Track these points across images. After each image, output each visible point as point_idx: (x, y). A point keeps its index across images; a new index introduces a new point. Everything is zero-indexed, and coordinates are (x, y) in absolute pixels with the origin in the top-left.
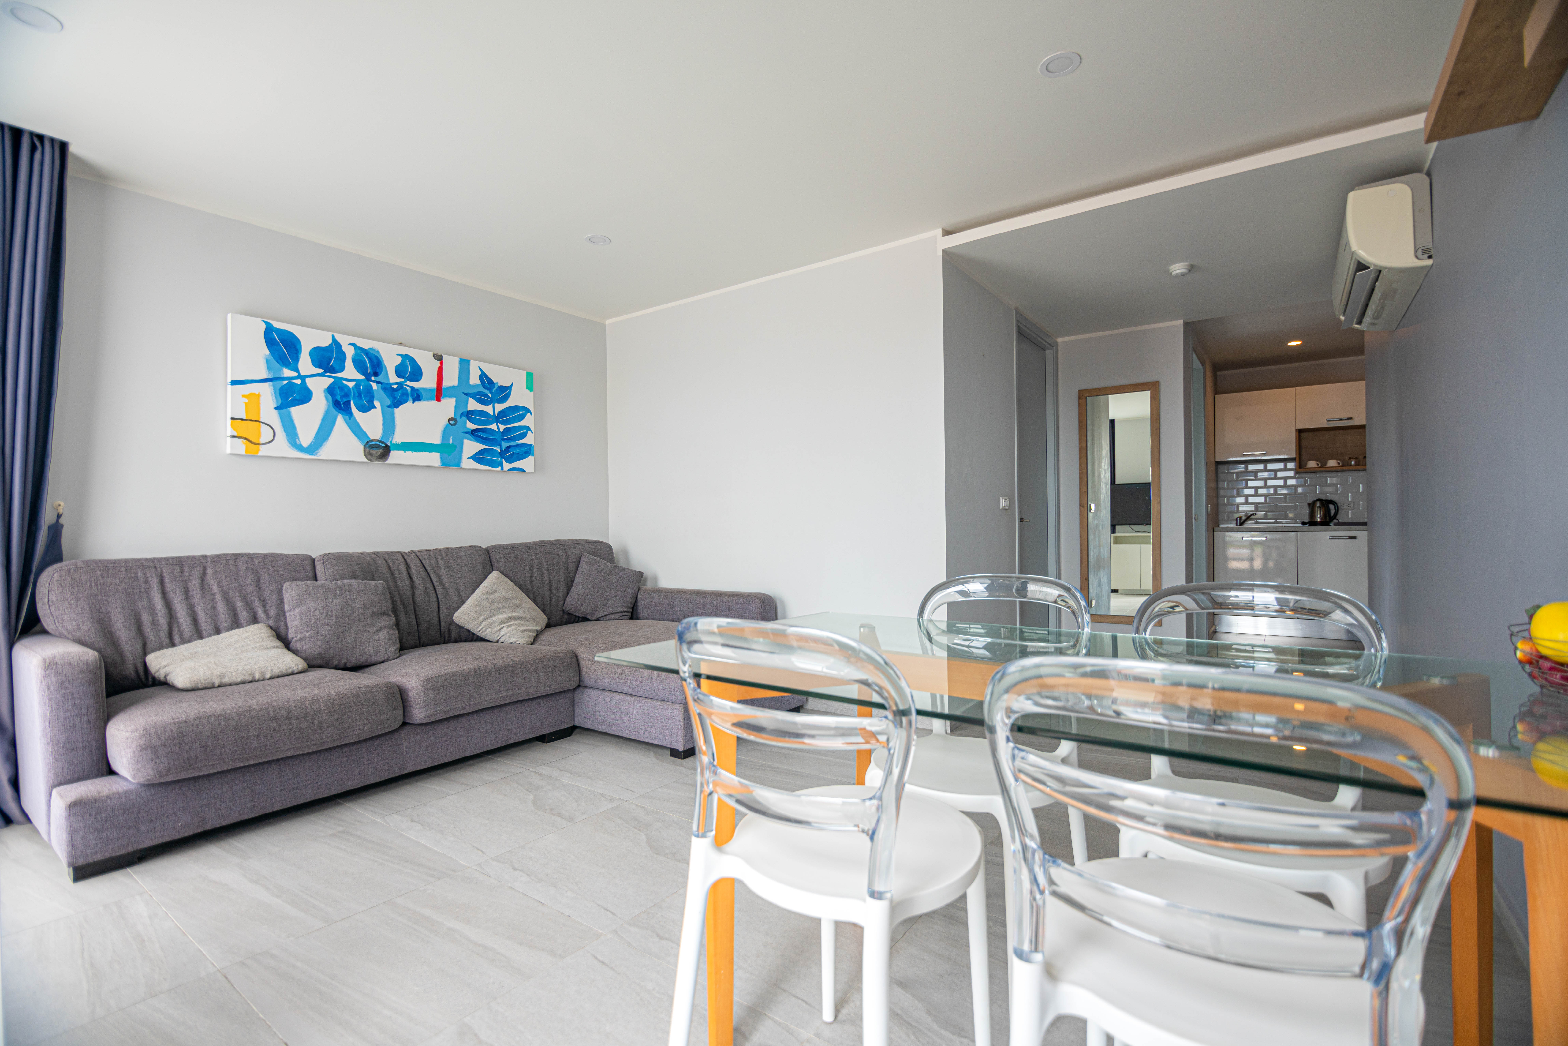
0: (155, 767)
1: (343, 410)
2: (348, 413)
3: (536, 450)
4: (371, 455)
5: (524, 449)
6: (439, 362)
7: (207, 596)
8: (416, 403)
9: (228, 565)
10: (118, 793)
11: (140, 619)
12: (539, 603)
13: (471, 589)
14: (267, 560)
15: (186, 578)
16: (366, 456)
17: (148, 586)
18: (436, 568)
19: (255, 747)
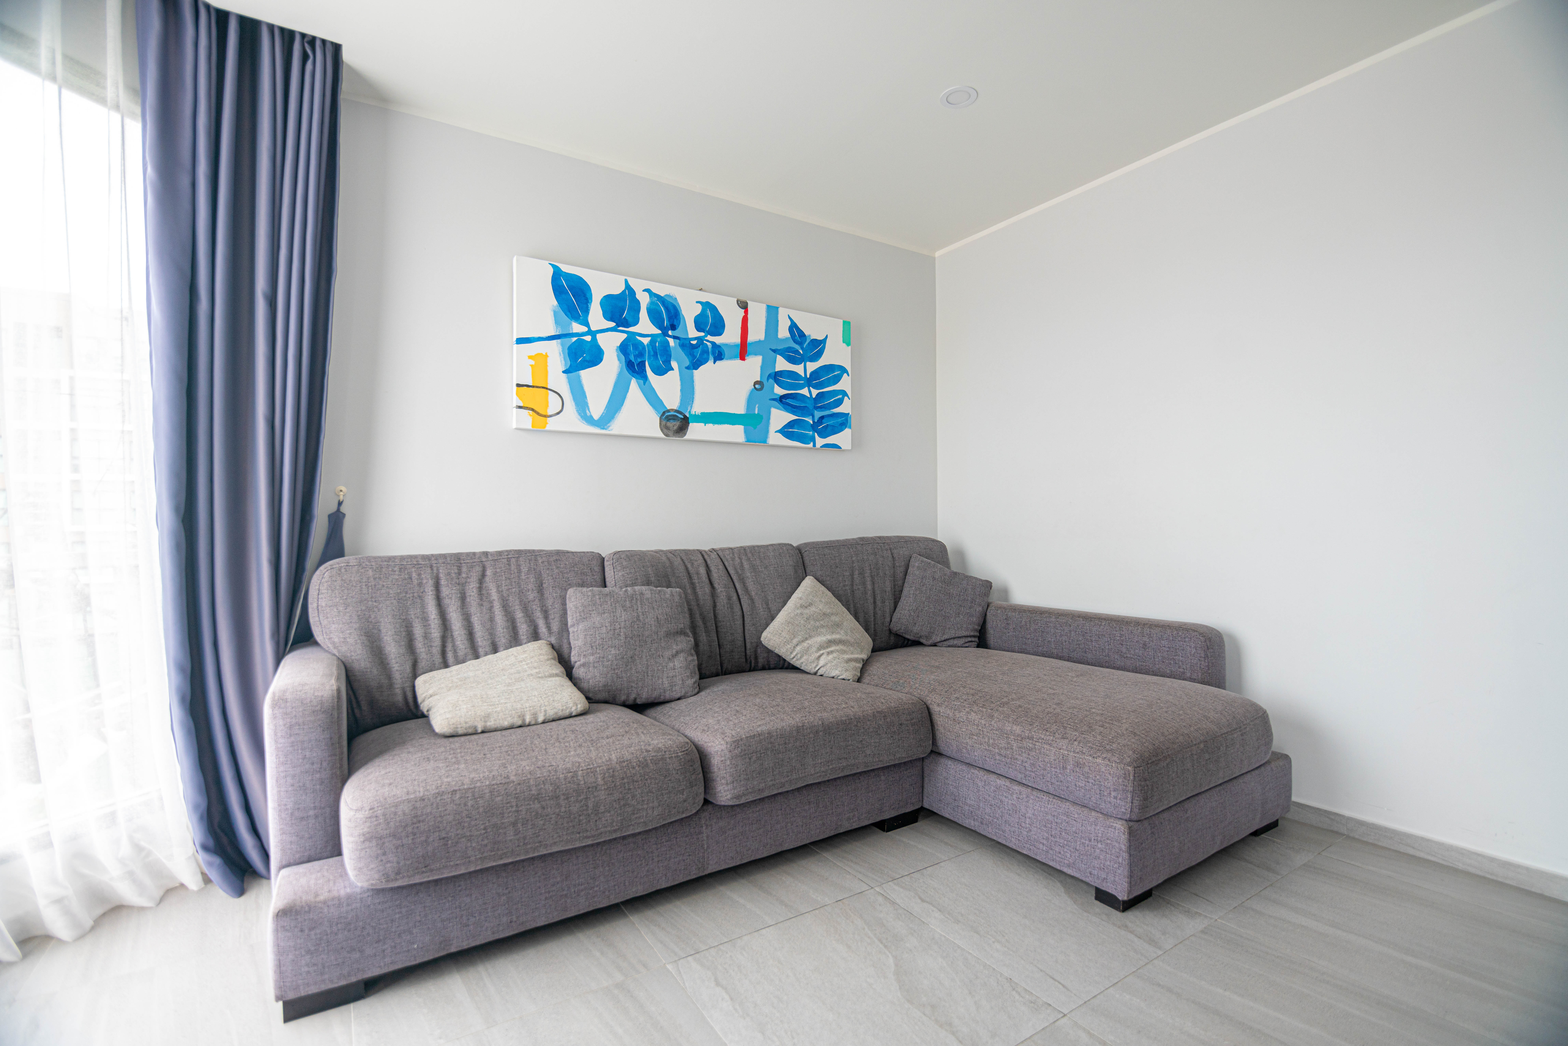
0: (381, 868)
1: (638, 373)
2: (643, 377)
3: (853, 421)
4: (667, 428)
5: (840, 420)
6: (743, 310)
7: (485, 604)
8: (718, 362)
9: (509, 565)
10: (339, 899)
11: (412, 631)
12: (861, 620)
13: (782, 600)
14: (552, 559)
15: (463, 581)
16: (662, 430)
17: (422, 591)
18: (740, 572)
19: (511, 840)
